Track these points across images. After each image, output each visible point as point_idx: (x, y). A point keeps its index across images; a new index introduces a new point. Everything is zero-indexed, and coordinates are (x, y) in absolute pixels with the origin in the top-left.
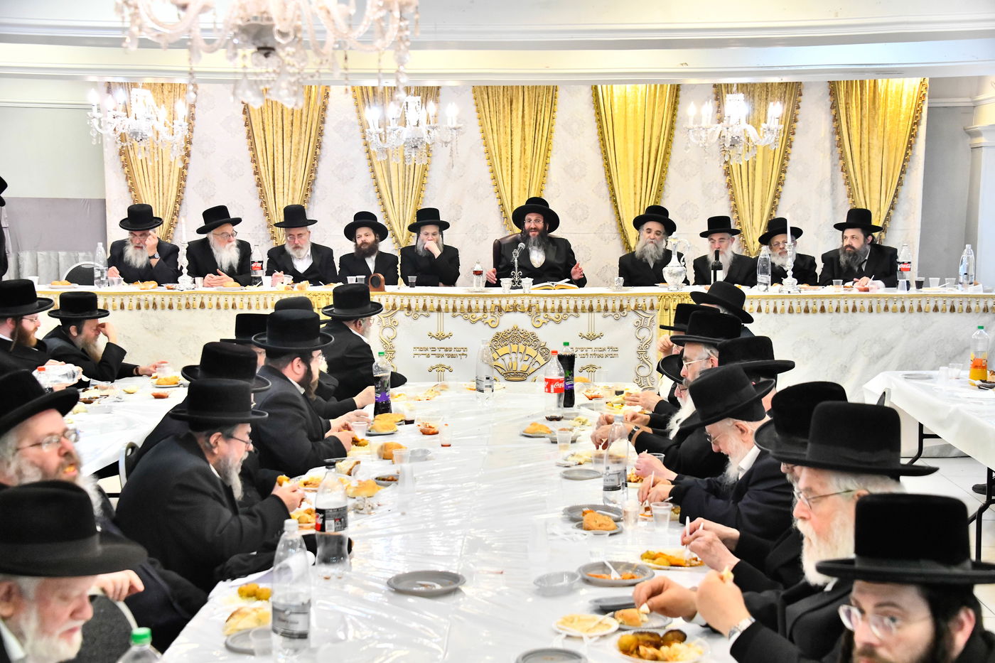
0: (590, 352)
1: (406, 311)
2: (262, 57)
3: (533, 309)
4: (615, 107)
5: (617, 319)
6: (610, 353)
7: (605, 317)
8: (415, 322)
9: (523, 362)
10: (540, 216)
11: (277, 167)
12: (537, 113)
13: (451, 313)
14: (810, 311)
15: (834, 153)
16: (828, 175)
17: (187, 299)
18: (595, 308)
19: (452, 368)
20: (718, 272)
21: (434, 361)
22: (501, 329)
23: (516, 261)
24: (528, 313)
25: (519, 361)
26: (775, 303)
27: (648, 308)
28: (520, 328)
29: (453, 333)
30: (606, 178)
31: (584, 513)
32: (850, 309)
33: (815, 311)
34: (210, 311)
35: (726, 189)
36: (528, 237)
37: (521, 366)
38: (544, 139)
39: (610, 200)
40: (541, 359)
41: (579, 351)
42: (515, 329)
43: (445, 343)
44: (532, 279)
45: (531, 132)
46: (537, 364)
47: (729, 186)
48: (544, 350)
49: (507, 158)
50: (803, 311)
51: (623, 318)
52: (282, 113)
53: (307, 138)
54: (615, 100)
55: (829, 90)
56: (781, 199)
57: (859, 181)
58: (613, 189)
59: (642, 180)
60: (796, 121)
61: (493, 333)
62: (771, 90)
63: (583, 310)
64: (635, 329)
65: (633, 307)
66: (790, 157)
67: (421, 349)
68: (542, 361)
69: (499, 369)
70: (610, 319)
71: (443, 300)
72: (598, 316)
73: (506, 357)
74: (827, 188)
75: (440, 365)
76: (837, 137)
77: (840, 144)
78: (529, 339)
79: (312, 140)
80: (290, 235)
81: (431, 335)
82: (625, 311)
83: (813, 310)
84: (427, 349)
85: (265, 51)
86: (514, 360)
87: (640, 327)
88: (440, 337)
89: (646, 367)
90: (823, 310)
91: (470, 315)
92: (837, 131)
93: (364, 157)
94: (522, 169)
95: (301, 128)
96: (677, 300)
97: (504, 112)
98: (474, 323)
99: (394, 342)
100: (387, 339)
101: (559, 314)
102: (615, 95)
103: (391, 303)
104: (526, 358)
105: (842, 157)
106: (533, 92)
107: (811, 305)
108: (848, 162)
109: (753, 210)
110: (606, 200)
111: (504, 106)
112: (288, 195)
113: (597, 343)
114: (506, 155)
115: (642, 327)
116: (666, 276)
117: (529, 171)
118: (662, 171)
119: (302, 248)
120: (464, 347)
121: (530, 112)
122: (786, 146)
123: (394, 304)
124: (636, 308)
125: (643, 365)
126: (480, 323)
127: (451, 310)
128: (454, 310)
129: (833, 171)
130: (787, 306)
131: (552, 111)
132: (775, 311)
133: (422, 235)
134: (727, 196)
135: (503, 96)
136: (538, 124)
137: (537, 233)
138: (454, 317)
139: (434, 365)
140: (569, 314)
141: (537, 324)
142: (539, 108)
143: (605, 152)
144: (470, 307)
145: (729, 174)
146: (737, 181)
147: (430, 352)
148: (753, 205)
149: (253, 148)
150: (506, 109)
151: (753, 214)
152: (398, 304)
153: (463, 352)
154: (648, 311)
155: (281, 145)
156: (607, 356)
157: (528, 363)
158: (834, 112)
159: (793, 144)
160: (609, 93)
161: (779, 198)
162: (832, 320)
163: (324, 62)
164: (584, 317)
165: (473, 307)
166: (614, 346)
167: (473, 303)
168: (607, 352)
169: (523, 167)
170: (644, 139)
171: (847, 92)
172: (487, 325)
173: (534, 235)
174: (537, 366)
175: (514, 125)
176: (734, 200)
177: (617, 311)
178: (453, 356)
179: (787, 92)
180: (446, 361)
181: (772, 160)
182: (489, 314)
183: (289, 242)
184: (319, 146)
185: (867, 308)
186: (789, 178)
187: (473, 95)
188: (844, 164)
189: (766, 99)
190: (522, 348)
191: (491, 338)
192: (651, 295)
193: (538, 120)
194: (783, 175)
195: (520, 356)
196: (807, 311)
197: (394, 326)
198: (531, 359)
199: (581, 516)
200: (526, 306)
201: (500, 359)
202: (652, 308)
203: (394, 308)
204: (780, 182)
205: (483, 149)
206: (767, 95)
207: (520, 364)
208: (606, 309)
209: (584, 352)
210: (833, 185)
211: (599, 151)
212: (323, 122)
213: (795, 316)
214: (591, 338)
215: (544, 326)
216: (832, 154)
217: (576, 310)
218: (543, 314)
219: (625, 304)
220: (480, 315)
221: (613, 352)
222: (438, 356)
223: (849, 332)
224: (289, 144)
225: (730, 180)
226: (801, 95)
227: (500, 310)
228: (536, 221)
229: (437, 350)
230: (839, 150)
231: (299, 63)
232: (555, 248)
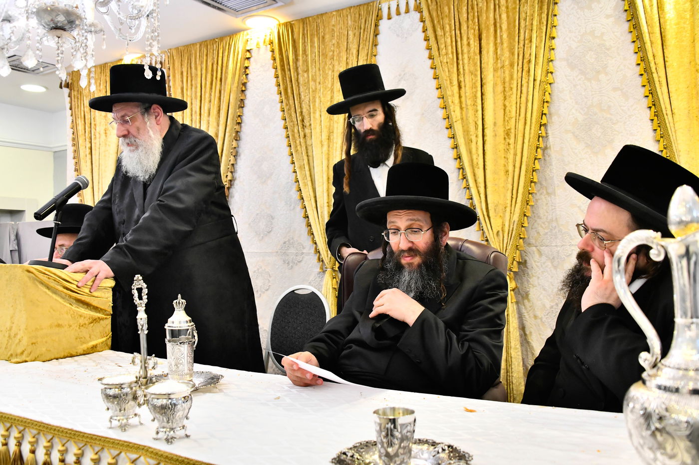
49: (476, 123)
94: (501, 138)
97: (469, 51)
106: (514, 13)
111: (469, 44)
117: (512, 141)
131: (548, 36)
135: (468, 27)
142: (527, 37)
150: (472, 46)
187: (423, 35)
193: (527, 56)
205: (441, 113)
212: (242, 106)
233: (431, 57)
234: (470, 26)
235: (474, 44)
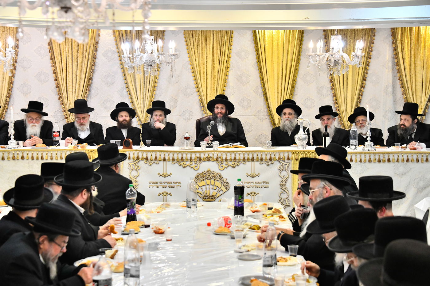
0: (252, 184)
1: (145, 161)
2: (63, 13)
3: (219, 160)
4: (266, 43)
5: (268, 166)
6: (264, 185)
7: (261, 164)
8: (150, 167)
9: (213, 190)
10: (224, 105)
11: (69, 77)
12: (221, 46)
13: (171, 162)
14: (382, 161)
15: (394, 69)
16: (391, 82)
17: (14, 154)
18: (255, 158)
19: (172, 194)
20: (327, 138)
21: (161, 190)
22: (200, 171)
23: (209, 131)
24: (216, 162)
25: (211, 189)
26: (361, 156)
27: (286, 159)
28: (212, 170)
29: (172, 173)
30: (261, 84)
31: (252, 281)
32: (405, 160)
33: (384, 161)
34: (27, 161)
35: (331, 90)
36: (217, 117)
37: (212, 193)
38: (225, 61)
39: (263, 97)
40: (224, 189)
41: (246, 184)
42: (209, 171)
43: (168, 179)
44: (219, 142)
45: (218, 57)
46: (221, 191)
47: (333, 88)
48: (226, 183)
49: (204, 72)
50: (377, 161)
51: (272, 165)
52: (72, 45)
53: (87, 60)
54: (266, 39)
55: (391, 33)
56: (363, 96)
57: (409, 86)
58: (265, 90)
59: (282, 85)
60: (371, 51)
61: (196, 173)
62: (357, 33)
63: (248, 160)
64: (278, 171)
65: (277, 158)
66: (369, 72)
67: (154, 183)
68: (224, 190)
69: (199, 194)
70: (264, 165)
71: (167, 154)
72: (257, 164)
73: (204, 188)
74: (390, 89)
75: (165, 192)
76: (396, 60)
77: (398, 64)
78: (217, 177)
79: (90, 61)
80: (78, 117)
81: (159, 175)
82: (273, 161)
83: (383, 161)
84: (157, 183)
85: (65, 10)
86: (208, 189)
87: (281, 170)
88: (165, 176)
89: (286, 193)
90: (389, 160)
91: (182, 163)
92: (396, 57)
93: (120, 71)
94: (213, 79)
95: (83, 54)
96: (303, 155)
97: (202, 45)
98: (185, 167)
99: (138, 179)
100: (134, 177)
101: (234, 162)
102: (266, 36)
103: (136, 156)
104: (215, 188)
105: (399, 71)
106: (219, 34)
107: (382, 158)
108: (402, 75)
109: (347, 102)
110: (261, 96)
111: (202, 42)
112: (75, 93)
113: (256, 179)
114: (203, 70)
115: (282, 170)
116: (296, 141)
117: (216, 80)
118: (294, 80)
119: (84, 125)
120: (178, 181)
121: (217, 45)
122: (366, 65)
123: (138, 157)
124: (279, 159)
125: (284, 192)
126: (188, 168)
127: (171, 160)
128: (173, 160)
129: (393, 80)
130: (367, 158)
131: (230, 45)
132: (361, 161)
133: (154, 116)
134: (331, 94)
135: (202, 36)
136: (222, 52)
137: (222, 115)
138: (173, 164)
139: (161, 192)
140: (240, 162)
141: (221, 168)
142: (222, 44)
143: (261, 69)
144: (182, 159)
145: (332, 82)
146: (337, 86)
147: (159, 184)
148: (347, 100)
149: (54, 65)
150: (203, 44)
151: (346, 104)
152: (140, 157)
153: (178, 185)
154: (286, 161)
155: (71, 64)
156: (262, 187)
157: (216, 191)
158: (394, 46)
159: (370, 64)
160: (263, 34)
161: (362, 96)
162: (394, 166)
163: (100, 16)
164: (249, 164)
165: (184, 158)
166: (266, 181)
167: (184, 156)
168: (262, 184)
169: (213, 76)
170: (283, 61)
171: (402, 34)
172: (192, 169)
173: (220, 116)
174: (221, 192)
175: (208, 53)
176: (336, 97)
177: (268, 160)
178: (172, 187)
179: (367, 34)
180: (168, 190)
181: (357, 74)
182: (193, 162)
183: (77, 121)
184: (93, 64)
185: (415, 159)
186: (368, 83)
187: (184, 36)
188: (400, 76)
189: (354, 38)
190: (213, 182)
191: (194, 176)
192: (288, 151)
193: (222, 50)
194: (364, 82)
195: (211, 187)
196: (379, 161)
197: (138, 169)
198: (218, 188)
199: (250, 283)
200: (215, 158)
201: (200, 189)
202: (288, 159)
203: (138, 158)
204: (363, 86)
205: (190, 67)
206: (355, 36)
207: (212, 191)
208: (262, 160)
209: (249, 185)
210: (394, 88)
211: (257, 68)
212: (96, 50)
213: (372, 164)
214: (253, 176)
215: (226, 169)
216: (393, 70)
217: (244, 160)
218: (225, 163)
219: (273, 156)
220: (188, 163)
221: (266, 184)
222: (164, 187)
223: (405, 173)
224: (76, 63)
225: (333, 85)
226: (374, 36)
227: (200, 160)
228: (222, 108)
229: (163, 183)
230: (397, 67)
231: (86, 17)
232: (232, 124)
233: (187, 45)
234: (203, 36)
235: (204, 43)
